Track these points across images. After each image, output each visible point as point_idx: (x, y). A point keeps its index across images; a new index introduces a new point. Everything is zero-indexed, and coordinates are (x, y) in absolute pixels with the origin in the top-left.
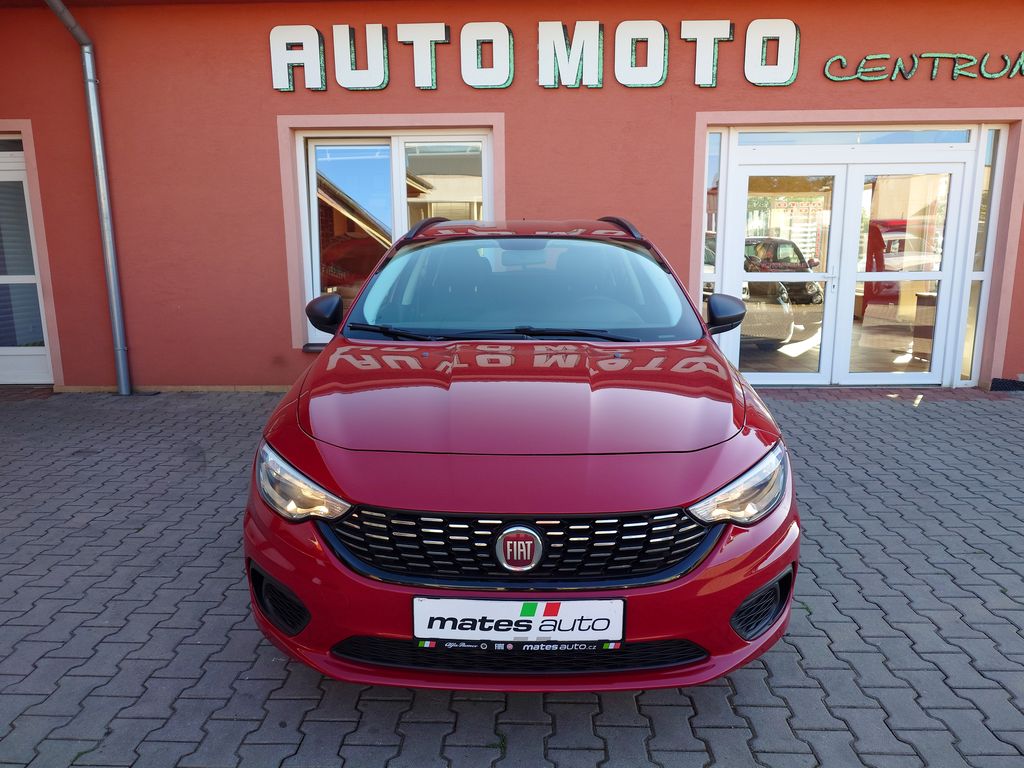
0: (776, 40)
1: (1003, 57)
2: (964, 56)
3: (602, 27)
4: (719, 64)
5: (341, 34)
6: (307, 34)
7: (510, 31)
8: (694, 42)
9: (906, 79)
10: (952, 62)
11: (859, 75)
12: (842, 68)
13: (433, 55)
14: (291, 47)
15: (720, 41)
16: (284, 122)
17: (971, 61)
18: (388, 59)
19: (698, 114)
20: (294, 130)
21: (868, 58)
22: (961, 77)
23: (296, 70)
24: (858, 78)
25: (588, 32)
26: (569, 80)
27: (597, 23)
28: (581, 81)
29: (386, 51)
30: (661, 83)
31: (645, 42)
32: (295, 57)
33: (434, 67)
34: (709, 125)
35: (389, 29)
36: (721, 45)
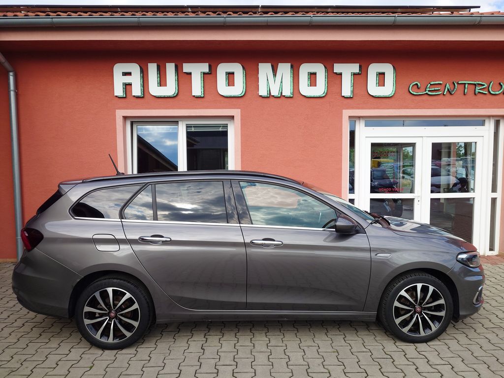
0: (384, 74)
1: (500, 84)
2: (480, 83)
3: (292, 67)
4: (354, 86)
5: (152, 68)
6: (134, 68)
7: (243, 68)
8: (341, 74)
9: (451, 94)
10: (474, 86)
11: (427, 92)
12: (418, 88)
14: (125, 74)
15: (354, 74)
16: (120, 113)
17: (484, 85)
18: (178, 81)
19: (343, 110)
20: (125, 118)
21: (431, 83)
22: (479, 94)
23: (127, 86)
24: (426, 93)
25: (285, 69)
26: (275, 93)
27: (289, 64)
28: (282, 93)
29: (177, 77)
30: (324, 95)
31: (315, 74)
32: (127, 79)
33: (202, 85)
34: (349, 117)
35: (179, 66)
36: (355, 76)
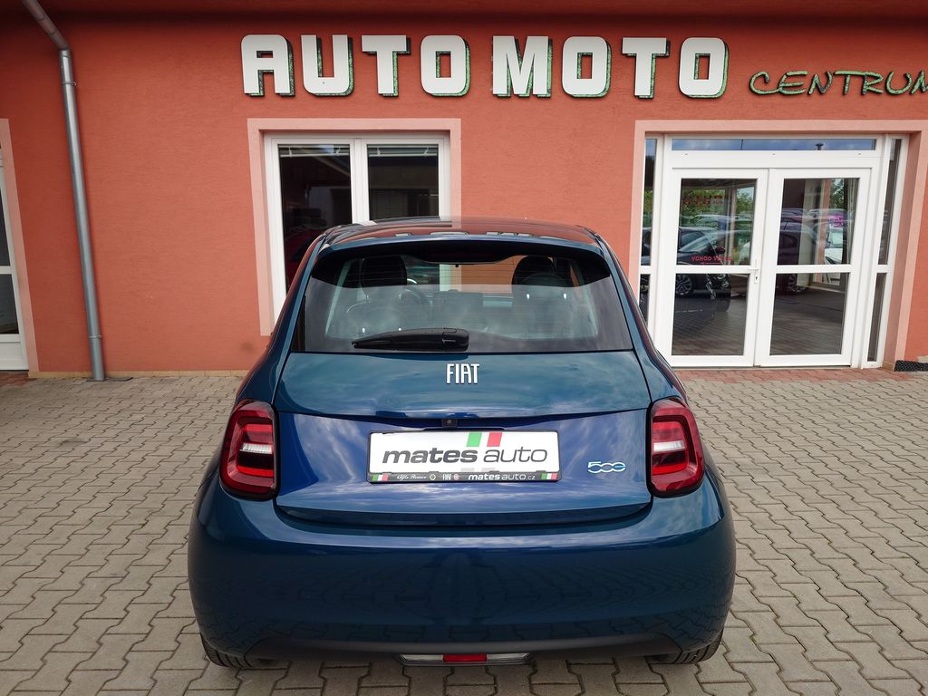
0: (707, 57)
1: (905, 76)
2: (872, 74)
3: (550, 43)
4: (655, 77)
5: (309, 44)
6: (277, 44)
7: (467, 44)
8: (634, 57)
9: (821, 93)
10: (861, 80)
11: (780, 89)
12: (766, 82)
14: (262, 54)
15: (658, 57)
16: (255, 125)
17: (877, 78)
18: (353, 67)
19: (637, 121)
20: (263, 133)
21: (789, 74)
22: (870, 94)
23: (266, 76)
24: (779, 92)
25: (538, 47)
26: (520, 89)
27: (547, 38)
28: (532, 89)
29: (351, 60)
30: (604, 94)
31: (589, 56)
32: (266, 64)
33: (396, 75)
34: (646, 132)
35: (354, 39)
36: (659, 60)
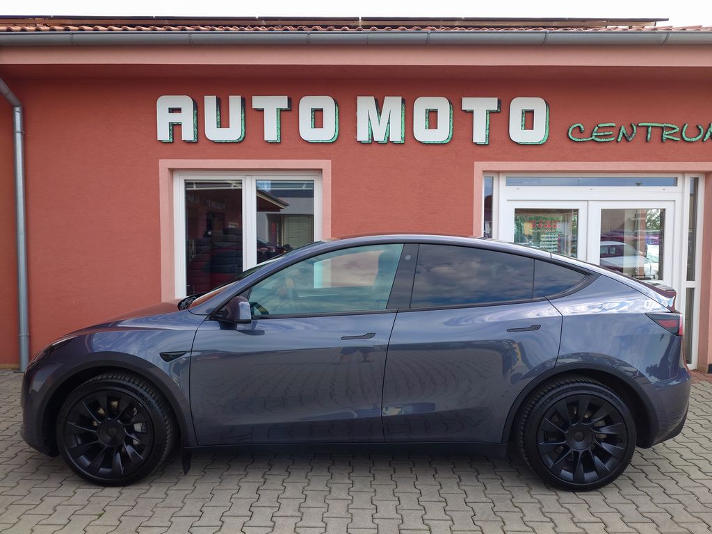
0: (532, 112)
1: (697, 127)
2: (669, 125)
3: (403, 101)
4: (490, 128)
5: (210, 103)
6: (186, 103)
7: (336, 103)
8: (472, 112)
9: (627, 141)
10: (660, 130)
11: (593, 137)
12: (581, 132)
13: (279, 119)
14: (172, 110)
15: (491, 113)
16: (165, 164)
17: (675, 129)
18: (245, 120)
19: (476, 163)
20: (172, 171)
21: (601, 126)
22: (669, 141)
23: (175, 128)
24: (593, 140)
25: (393, 105)
26: (380, 137)
27: (400, 98)
28: (389, 138)
29: (243, 115)
30: (448, 141)
31: (435, 112)
32: (175, 118)
33: (279, 126)
34: (484, 171)
35: (246, 100)
